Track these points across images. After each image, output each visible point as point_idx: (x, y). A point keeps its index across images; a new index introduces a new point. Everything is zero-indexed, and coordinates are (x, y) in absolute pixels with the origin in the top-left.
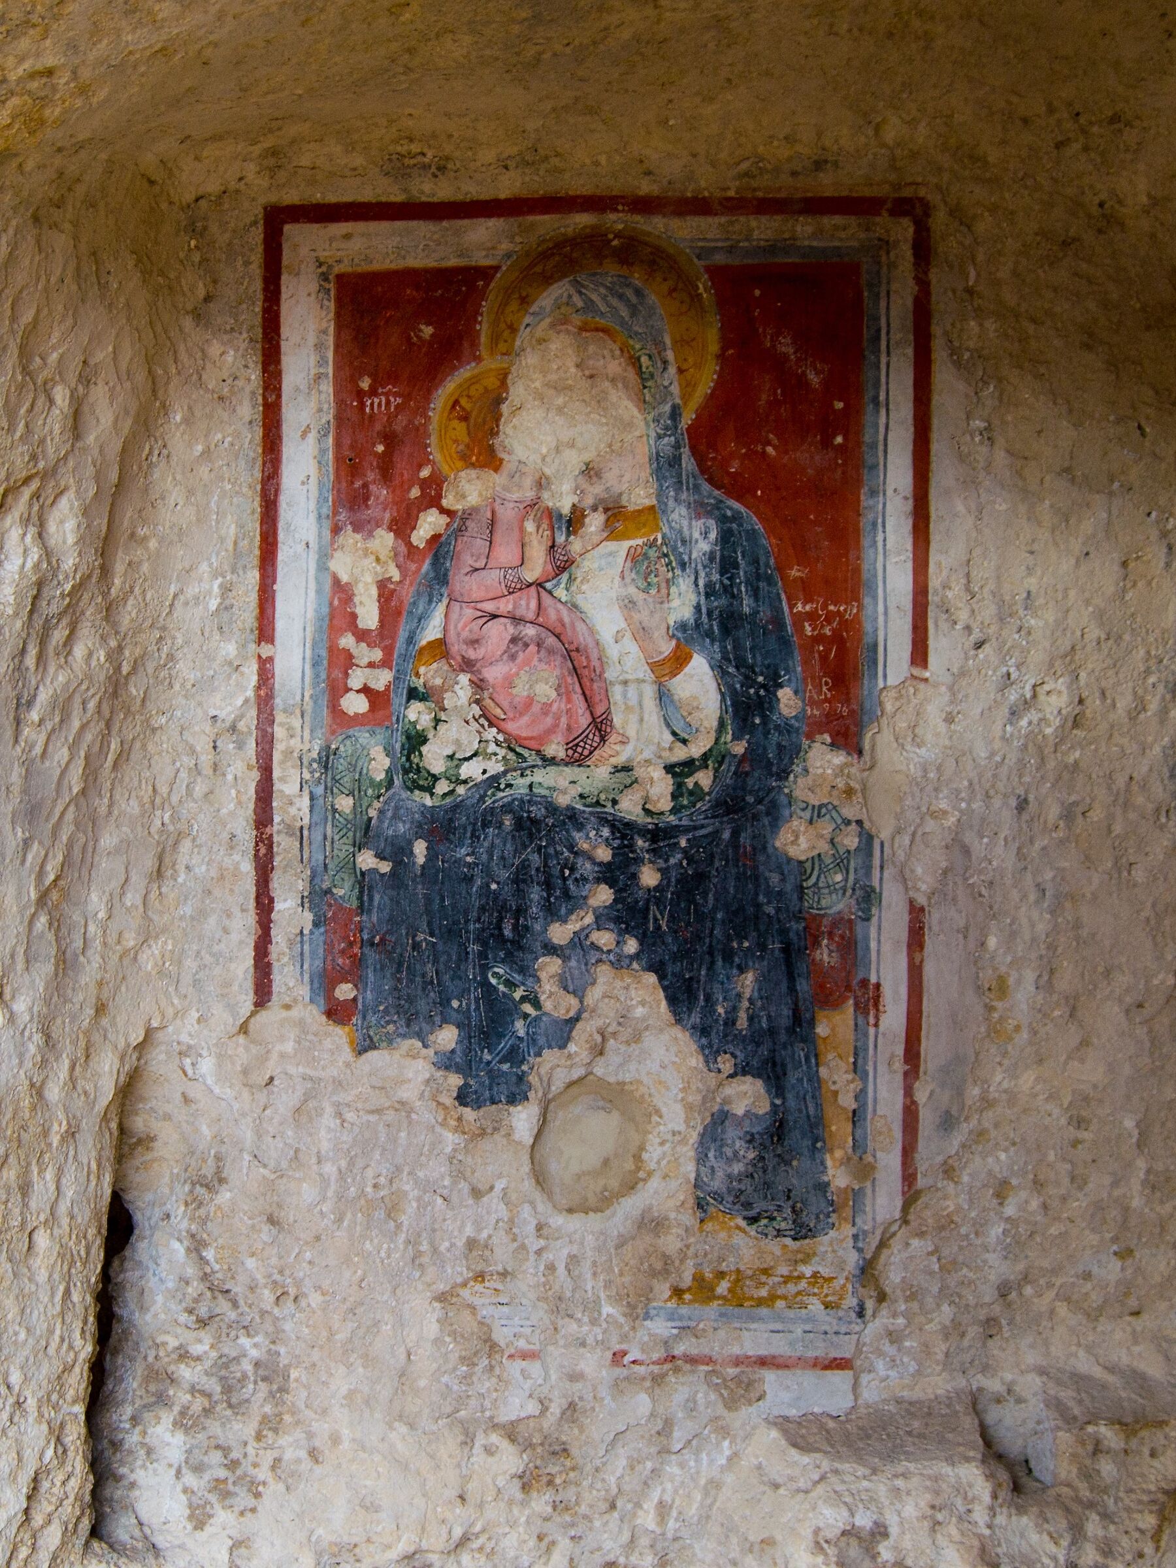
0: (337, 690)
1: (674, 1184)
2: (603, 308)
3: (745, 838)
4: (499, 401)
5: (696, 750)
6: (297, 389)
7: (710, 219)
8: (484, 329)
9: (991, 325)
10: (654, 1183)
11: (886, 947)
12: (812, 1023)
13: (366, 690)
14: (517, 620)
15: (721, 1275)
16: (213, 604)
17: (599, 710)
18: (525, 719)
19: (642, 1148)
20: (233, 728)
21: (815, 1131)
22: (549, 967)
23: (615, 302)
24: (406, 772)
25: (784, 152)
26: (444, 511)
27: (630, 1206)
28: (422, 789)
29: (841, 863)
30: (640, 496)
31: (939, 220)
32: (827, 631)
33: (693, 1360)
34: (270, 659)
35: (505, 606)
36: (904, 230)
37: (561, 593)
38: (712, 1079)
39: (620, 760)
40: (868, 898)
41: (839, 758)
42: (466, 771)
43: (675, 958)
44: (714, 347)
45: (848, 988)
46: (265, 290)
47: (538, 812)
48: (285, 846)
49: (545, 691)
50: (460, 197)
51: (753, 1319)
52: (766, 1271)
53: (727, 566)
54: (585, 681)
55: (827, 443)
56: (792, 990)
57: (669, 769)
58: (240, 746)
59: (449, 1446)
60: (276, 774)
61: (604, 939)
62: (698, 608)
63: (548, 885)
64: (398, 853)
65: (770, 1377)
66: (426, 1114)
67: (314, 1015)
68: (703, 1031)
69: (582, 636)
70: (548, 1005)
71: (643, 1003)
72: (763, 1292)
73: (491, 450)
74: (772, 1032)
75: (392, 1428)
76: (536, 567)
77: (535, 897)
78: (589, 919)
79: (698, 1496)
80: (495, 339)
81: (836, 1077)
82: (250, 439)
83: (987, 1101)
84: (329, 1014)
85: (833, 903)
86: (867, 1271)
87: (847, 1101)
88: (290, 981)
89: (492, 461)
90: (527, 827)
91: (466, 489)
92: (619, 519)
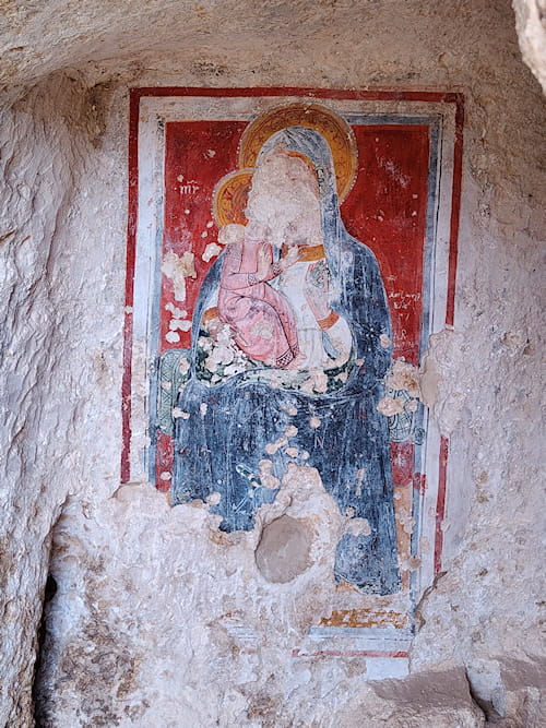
0: (165, 330)
1: (324, 568)
2: (301, 146)
3: (362, 406)
4: (247, 190)
5: (339, 364)
6: (146, 180)
7: (355, 102)
8: (240, 152)
9: (492, 157)
10: (314, 567)
11: (429, 458)
12: (392, 492)
13: (178, 331)
14: (254, 299)
15: (346, 612)
16: (103, 286)
17: (293, 343)
18: (257, 347)
19: (309, 550)
20: (112, 348)
21: (393, 543)
22: (266, 465)
23: (306, 142)
24: (198, 371)
25: (393, 69)
26: (219, 244)
27: (302, 579)
28: (205, 379)
29: (409, 418)
30: (315, 241)
31: (469, 104)
32: (405, 307)
33: (332, 654)
34: (131, 314)
35: (248, 292)
36: (451, 110)
37: (275, 286)
38: (343, 519)
39: (302, 367)
40: (421, 434)
41: (409, 368)
42: (227, 371)
43: (326, 462)
44: (355, 167)
45: (410, 477)
46: (131, 130)
47: (262, 391)
48: (136, 405)
49: (266, 333)
50: (230, 86)
51: (359, 633)
52: (367, 611)
53: (358, 274)
54: (286, 329)
55: (408, 215)
56: (383, 477)
57: (326, 372)
58: (115, 356)
60: (133, 370)
61: (293, 451)
62: (342, 295)
63: (266, 425)
64: (193, 410)
65: (368, 660)
66: (205, 535)
68: (340, 497)
69: (286, 308)
70: (264, 482)
71: (310, 482)
72: (366, 621)
73: (243, 215)
74: (373, 497)
75: (184, 689)
76: (264, 273)
77: (260, 431)
78: (286, 442)
79: (333, 719)
81: (403, 517)
82: (123, 203)
83: (476, 531)
84: (157, 486)
85: (404, 437)
86: (416, 610)
87: (408, 529)
88: (139, 471)
89: (243, 221)
90: (256, 398)
91: (231, 234)
92: (305, 250)
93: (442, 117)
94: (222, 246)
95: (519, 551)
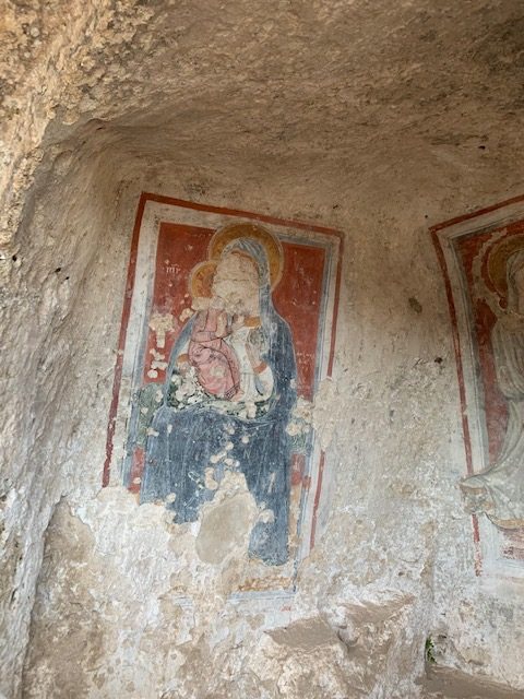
0: (148, 369)
1: (243, 548)
3: (277, 428)
5: (265, 398)
6: (143, 260)
7: (284, 227)
11: (314, 465)
12: (289, 490)
13: (157, 369)
14: (213, 350)
15: (254, 580)
16: (104, 333)
17: (236, 382)
18: (211, 384)
20: (105, 380)
21: (286, 527)
24: (168, 400)
27: (228, 557)
29: (304, 437)
30: (255, 313)
31: (346, 239)
32: (305, 362)
34: (122, 356)
36: (337, 241)
39: (241, 400)
40: (310, 449)
41: (306, 403)
43: (251, 468)
45: (302, 479)
47: (212, 416)
48: (120, 425)
49: (220, 374)
50: (208, 204)
51: (262, 595)
52: (267, 578)
53: (279, 339)
54: (233, 372)
55: (310, 303)
56: (285, 479)
57: (256, 403)
58: (107, 387)
60: (120, 398)
61: (229, 461)
62: (270, 351)
63: (212, 442)
64: (162, 430)
65: (266, 615)
67: (123, 490)
69: (233, 358)
70: (207, 485)
71: (239, 484)
72: (266, 585)
74: (278, 494)
76: (221, 332)
77: (207, 446)
78: (225, 454)
80: (214, 254)
81: (294, 508)
83: (334, 516)
84: (130, 489)
85: (300, 451)
88: (116, 475)
91: (200, 304)
92: (248, 320)
93: (333, 244)
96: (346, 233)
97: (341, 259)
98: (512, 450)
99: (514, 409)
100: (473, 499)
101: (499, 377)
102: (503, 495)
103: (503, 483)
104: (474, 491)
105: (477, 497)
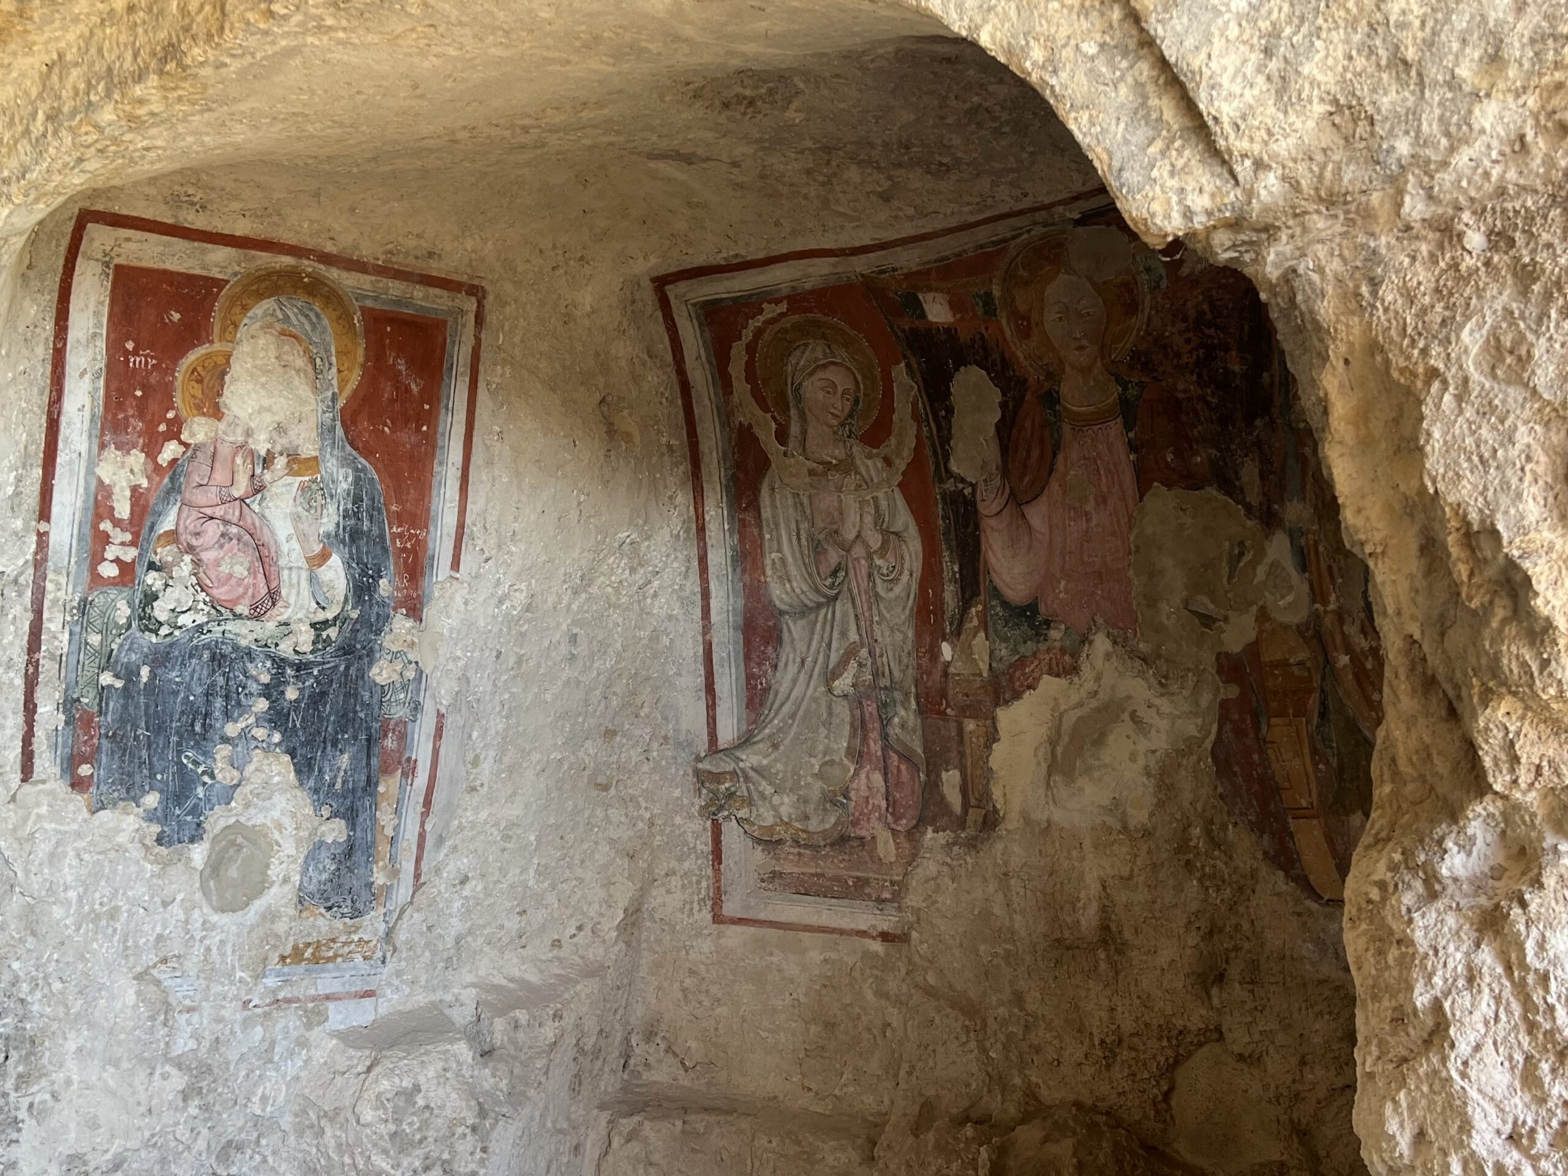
0: (97, 558)
1: (287, 888)
2: (295, 322)
3: (352, 671)
4: (224, 373)
5: (330, 615)
6: (78, 341)
7: (366, 277)
8: (216, 322)
10: (274, 890)
11: (423, 738)
12: (376, 784)
13: (117, 561)
14: (226, 522)
15: (309, 945)
17: (273, 585)
18: (224, 589)
19: (267, 866)
20: (16, 581)
21: (370, 850)
22: (223, 751)
23: (303, 319)
24: (141, 619)
25: (411, 243)
26: (181, 443)
27: (258, 905)
28: (151, 631)
29: (404, 687)
30: (308, 450)
31: (490, 302)
32: (408, 545)
33: (288, 1001)
34: (46, 533)
35: (219, 512)
36: (471, 305)
37: (255, 507)
38: (316, 821)
39: (282, 618)
40: (417, 708)
41: (409, 623)
42: (182, 620)
43: (302, 745)
44: (361, 359)
45: (399, 763)
46: (65, 266)
47: (227, 649)
48: (48, 668)
49: (240, 571)
50: (209, 229)
51: (323, 971)
52: (333, 941)
53: (357, 500)
54: (267, 566)
55: (418, 430)
56: (368, 764)
57: (313, 625)
58: (20, 594)
59: (141, 1075)
60: (46, 615)
61: (260, 733)
62: (338, 524)
63: (227, 697)
64: (130, 674)
65: (331, 1005)
66: (136, 852)
67: (61, 787)
68: (316, 791)
69: (266, 537)
70: (219, 777)
71: (279, 774)
72: (331, 954)
74: (354, 790)
75: (105, 1070)
76: (241, 487)
77: (218, 705)
78: (252, 720)
79: (284, 1088)
80: (224, 330)
81: (385, 817)
82: (42, 372)
83: (461, 828)
84: (73, 786)
85: (398, 713)
86: (389, 935)
87: (389, 832)
88: (46, 763)
89: (217, 413)
90: (218, 659)
91: (198, 430)
92: (297, 463)
93: (462, 312)
94: (186, 445)
95: (504, 850)
96: (489, 288)
97: (478, 340)
98: (782, 705)
99: (790, 631)
100: (715, 793)
101: (769, 572)
102: (764, 783)
103: (765, 762)
104: (718, 778)
105: (723, 787)
